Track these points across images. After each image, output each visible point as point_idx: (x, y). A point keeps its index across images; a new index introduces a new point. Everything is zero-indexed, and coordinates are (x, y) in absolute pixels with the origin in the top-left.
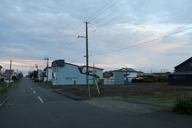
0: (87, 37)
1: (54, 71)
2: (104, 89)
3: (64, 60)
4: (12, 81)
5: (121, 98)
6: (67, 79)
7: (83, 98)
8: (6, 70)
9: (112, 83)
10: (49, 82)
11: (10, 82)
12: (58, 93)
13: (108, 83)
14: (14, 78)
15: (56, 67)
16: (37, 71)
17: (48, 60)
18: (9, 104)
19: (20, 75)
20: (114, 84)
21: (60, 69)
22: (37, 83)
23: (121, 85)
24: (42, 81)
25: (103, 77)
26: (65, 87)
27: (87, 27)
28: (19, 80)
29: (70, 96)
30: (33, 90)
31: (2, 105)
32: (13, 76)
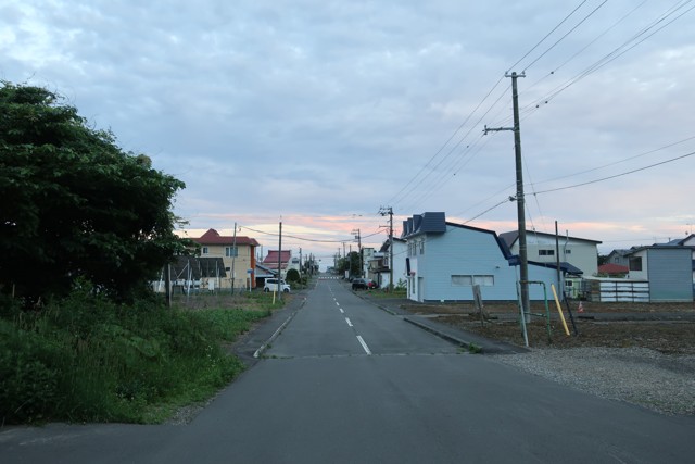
0: (516, 129)
1: (412, 252)
2: (592, 318)
3: (442, 215)
4: (286, 286)
5: (652, 354)
6: (455, 279)
7: (501, 347)
8: (270, 252)
9: (635, 295)
10: (398, 289)
11: (282, 290)
12: (421, 326)
13: (619, 294)
14: (292, 275)
15: (419, 240)
16: (358, 251)
17: (391, 214)
18: (276, 355)
19: (310, 267)
20: (647, 300)
21: (431, 246)
22: (361, 293)
23: (677, 304)
24: (375, 286)
25: (601, 274)
26: (449, 307)
27: (515, 92)
28: (308, 283)
29: (459, 340)
30: (345, 315)
31: (260, 354)
32: (288, 268)
